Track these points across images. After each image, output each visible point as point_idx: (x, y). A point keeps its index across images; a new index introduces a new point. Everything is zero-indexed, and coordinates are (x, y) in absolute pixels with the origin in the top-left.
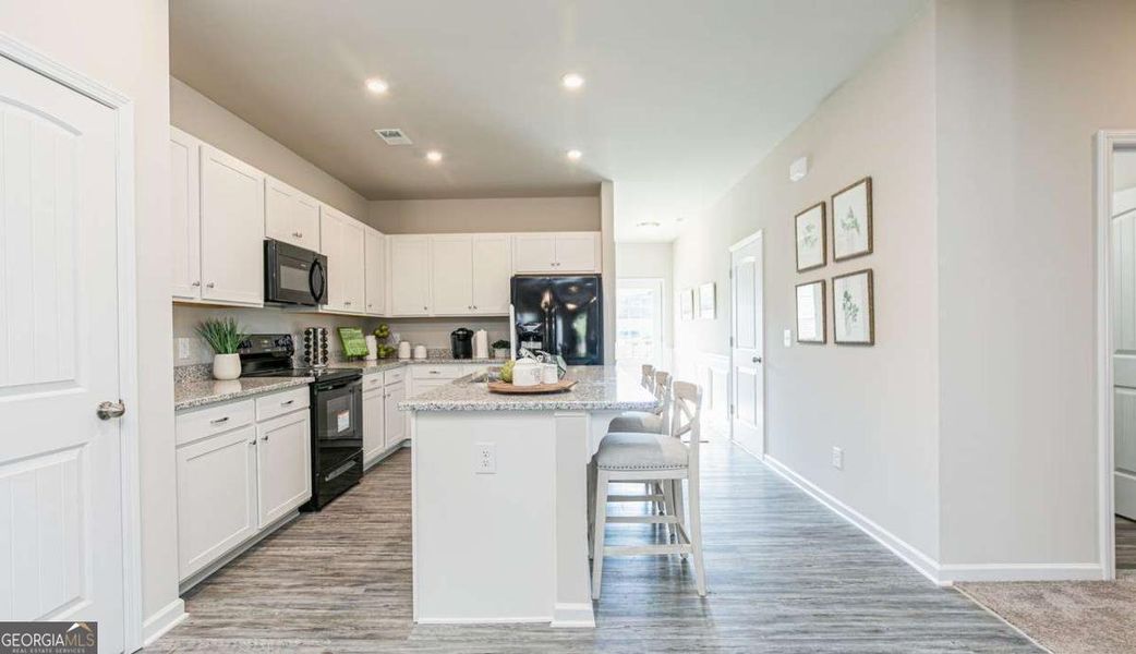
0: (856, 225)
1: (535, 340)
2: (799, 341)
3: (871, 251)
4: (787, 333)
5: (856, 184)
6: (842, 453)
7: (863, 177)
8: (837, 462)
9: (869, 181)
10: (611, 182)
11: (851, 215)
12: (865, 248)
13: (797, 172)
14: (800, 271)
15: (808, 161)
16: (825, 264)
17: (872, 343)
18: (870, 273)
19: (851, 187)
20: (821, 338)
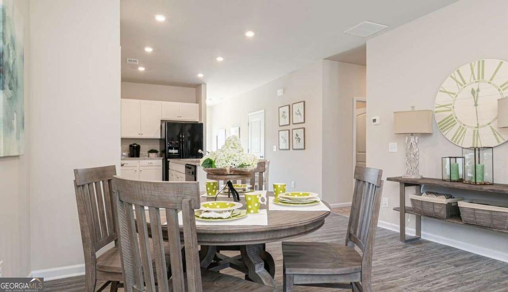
0: (300, 114)
1: (175, 149)
2: (280, 149)
3: (304, 122)
4: (275, 147)
5: (300, 102)
6: (295, 183)
7: (302, 100)
8: (293, 186)
9: (304, 102)
10: (205, 84)
11: (298, 111)
12: (303, 121)
13: (280, 92)
14: (280, 126)
15: (284, 90)
16: (289, 124)
17: (304, 149)
18: (304, 129)
19: (299, 102)
20: (288, 148)
